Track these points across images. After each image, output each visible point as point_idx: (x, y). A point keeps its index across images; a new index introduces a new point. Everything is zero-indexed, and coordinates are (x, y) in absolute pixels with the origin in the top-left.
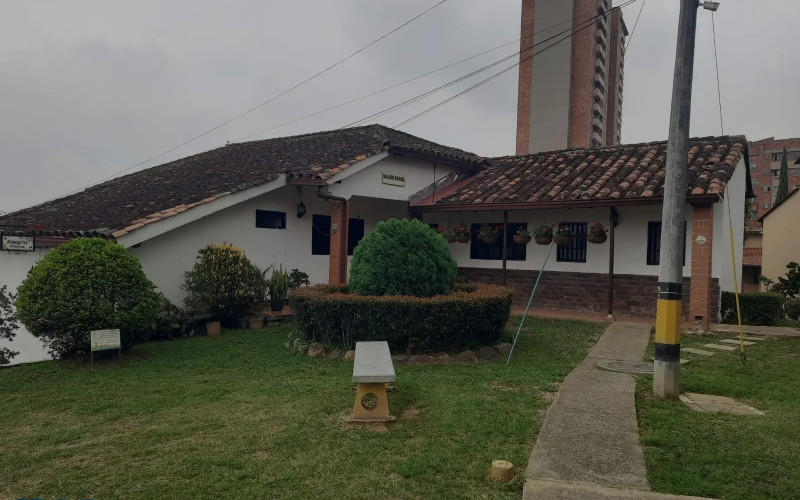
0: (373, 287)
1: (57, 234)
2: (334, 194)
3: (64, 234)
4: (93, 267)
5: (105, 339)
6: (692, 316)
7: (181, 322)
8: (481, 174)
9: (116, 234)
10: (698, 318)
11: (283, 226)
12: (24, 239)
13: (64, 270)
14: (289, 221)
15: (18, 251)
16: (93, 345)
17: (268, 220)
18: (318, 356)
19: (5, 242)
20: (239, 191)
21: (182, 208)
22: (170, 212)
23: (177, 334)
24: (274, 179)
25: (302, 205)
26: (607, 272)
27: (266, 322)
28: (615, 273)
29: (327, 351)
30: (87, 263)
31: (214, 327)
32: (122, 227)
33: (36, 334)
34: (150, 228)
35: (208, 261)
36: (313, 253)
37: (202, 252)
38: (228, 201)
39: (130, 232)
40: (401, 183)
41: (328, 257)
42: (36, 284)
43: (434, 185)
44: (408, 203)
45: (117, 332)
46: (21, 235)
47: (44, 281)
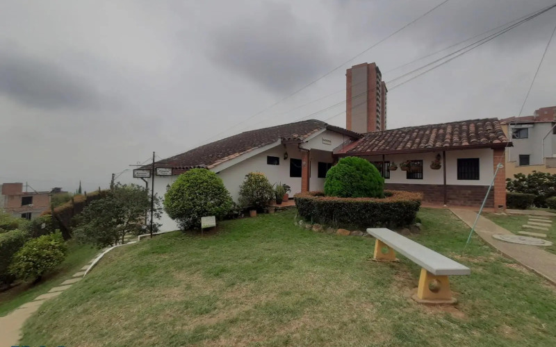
0: (344, 193)
1: (180, 168)
2: (304, 147)
3: (184, 168)
4: (202, 183)
5: (208, 222)
6: (496, 205)
7: (238, 211)
8: (362, 140)
9: (209, 167)
10: (500, 207)
11: (278, 164)
12: (168, 170)
13: (188, 185)
14: (281, 161)
15: (164, 176)
16: (202, 225)
17: (272, 161)
18: (320, 231)
19: (158, 171)
20: (262, 146)
21: (237, 154)
22: (232, 156)
23: (236, 216)
24: (276, 141)
25: (286, 154)
26: (443, 183)
27: (276, 210)
28: (447, 183)
29: (324, 228)
30: (199, 181)
31: (254, 213)
32: (211, 163)
33: (173, 218)
34: (224, 164)
35: (250, 180)
36: (291, 176)
37: (247, 176)
38: (257, 151)
39: (215, 166)
40: (329, 143)
41: (300, 178)
42: (174, 192)
43: (343, 144)
44: (332, 153)
45: (214, 218)
46: (166, 168)
47: (178, 191)
